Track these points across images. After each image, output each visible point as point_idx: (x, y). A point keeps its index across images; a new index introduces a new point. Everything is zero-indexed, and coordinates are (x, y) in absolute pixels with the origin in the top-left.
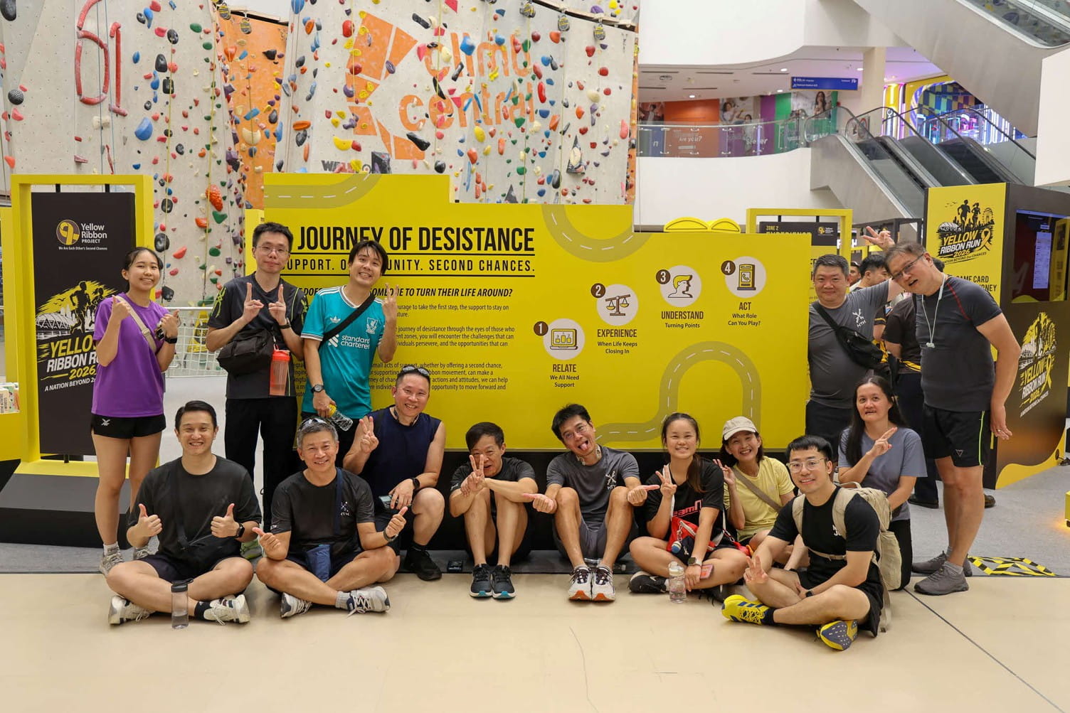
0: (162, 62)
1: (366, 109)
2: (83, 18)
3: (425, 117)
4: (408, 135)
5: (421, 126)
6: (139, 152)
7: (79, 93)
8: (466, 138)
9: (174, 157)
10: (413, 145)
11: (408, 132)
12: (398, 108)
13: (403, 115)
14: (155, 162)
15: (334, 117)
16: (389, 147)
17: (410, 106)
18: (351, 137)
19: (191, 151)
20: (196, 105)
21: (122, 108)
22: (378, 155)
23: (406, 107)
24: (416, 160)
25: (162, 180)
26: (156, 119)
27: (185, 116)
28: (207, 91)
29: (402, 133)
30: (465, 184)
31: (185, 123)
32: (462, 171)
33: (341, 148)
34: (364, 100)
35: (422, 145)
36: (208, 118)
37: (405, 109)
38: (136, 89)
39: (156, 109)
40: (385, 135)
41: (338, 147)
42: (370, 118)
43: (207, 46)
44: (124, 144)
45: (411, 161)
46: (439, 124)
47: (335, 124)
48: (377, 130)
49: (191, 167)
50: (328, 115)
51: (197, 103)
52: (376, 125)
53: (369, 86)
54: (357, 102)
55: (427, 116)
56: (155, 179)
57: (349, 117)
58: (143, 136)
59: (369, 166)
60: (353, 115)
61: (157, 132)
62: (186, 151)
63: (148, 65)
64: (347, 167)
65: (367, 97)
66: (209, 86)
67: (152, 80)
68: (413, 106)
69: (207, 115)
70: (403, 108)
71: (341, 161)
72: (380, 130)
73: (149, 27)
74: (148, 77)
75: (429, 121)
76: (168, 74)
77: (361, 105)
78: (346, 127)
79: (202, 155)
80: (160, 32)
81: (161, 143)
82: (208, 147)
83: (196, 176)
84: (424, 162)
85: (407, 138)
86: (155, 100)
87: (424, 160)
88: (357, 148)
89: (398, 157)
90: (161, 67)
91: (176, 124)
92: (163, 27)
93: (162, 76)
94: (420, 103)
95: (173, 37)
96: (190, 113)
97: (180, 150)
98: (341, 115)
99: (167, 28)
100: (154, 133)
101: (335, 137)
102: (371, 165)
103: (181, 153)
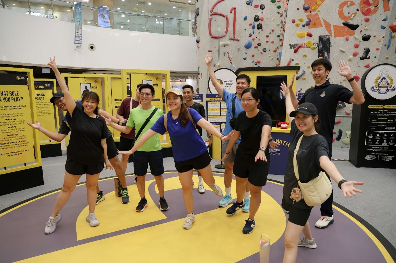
0: (256, 18)
1: (317, 14)
2: (213, 8)
3: (356, 11)
4: (343, 23)
5: (352, 17)
6: (246, 53)
7: (210, 34)
8: (389, 17)
9: (262, 53)
10: (347, 28)
11: (344, 21)
12: (337, 10)
13: (341, 14)
14: (253, 56)
15: (297, 22)
16: (330, 32)
17: (345, 7)
18: (306, 30)
19: (270, 50)
20: (273, 32)
21: (236, 38)
22: (322, 37)
23: (342, 8)
24: (348, 36)
25: (256, 63)
26: (253, 40)
27: (267, 37)
28: (278, 25)
29: (339, 22)
30: (385, 45)
31: (267, 39)
32: (383, 37)
33: (301, 36)
34: (315, 10)
35: (354, 27)
36: (278, 36)
37: (342, 10)
38: (245, 30)
39: (254, 36)
40: (328, 26)
41: (299, 37)
42: (319, 18)
43: (279, 7)
44: (239, 51)
45: (345, 37)
46: (367, 13)
47: (298, 25)
48: (323, 24)
49: (270, 56)
50: (294, 22)
51: (273, 31)
52: (322, 22)
53: (318, 2)
54: (311, 12)
55: (358, 10)
56: (253, 62)
57: (306, 20)
58: (248, 46)
59: (317, 43)
60: (308, 19)
61: (254, 44)
62: (267, 50)
63: (251, 20)
64: (303, 46)
65: (317, 8)
66: (279, 23)
67: (252, 25)
68: (348, 7)
69: (278, 35)
70: (340, 9)
71: (300, 43)
72: (325, 24)
73: (251, 5)
74: (250, 25)
75: (359, 13)
76: (260, 22)
77: (313, 13)
78: (304, 26)
79: (275, 51)
80: (256, 6)
81: (256, 49)
82: (278, 48)
83: (272, 59)
84: (354, 37)
85: (343, 25)
86: (254, 33)
87: (354, 36)
88: (310, 35)
89: (335, 36)
90: (256, 19)
91: (263, 41)
92: (257, 4)
93: (256, 23)
94: (353, 4)
95: (262, 7)
96: (269, 35)
97: (264, 50)
98: (301, 20)
99: (260, 4)
100: (253, 45)
101: (297, 32)
102: (318, 43)
103: (265, 51)
